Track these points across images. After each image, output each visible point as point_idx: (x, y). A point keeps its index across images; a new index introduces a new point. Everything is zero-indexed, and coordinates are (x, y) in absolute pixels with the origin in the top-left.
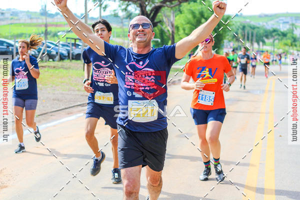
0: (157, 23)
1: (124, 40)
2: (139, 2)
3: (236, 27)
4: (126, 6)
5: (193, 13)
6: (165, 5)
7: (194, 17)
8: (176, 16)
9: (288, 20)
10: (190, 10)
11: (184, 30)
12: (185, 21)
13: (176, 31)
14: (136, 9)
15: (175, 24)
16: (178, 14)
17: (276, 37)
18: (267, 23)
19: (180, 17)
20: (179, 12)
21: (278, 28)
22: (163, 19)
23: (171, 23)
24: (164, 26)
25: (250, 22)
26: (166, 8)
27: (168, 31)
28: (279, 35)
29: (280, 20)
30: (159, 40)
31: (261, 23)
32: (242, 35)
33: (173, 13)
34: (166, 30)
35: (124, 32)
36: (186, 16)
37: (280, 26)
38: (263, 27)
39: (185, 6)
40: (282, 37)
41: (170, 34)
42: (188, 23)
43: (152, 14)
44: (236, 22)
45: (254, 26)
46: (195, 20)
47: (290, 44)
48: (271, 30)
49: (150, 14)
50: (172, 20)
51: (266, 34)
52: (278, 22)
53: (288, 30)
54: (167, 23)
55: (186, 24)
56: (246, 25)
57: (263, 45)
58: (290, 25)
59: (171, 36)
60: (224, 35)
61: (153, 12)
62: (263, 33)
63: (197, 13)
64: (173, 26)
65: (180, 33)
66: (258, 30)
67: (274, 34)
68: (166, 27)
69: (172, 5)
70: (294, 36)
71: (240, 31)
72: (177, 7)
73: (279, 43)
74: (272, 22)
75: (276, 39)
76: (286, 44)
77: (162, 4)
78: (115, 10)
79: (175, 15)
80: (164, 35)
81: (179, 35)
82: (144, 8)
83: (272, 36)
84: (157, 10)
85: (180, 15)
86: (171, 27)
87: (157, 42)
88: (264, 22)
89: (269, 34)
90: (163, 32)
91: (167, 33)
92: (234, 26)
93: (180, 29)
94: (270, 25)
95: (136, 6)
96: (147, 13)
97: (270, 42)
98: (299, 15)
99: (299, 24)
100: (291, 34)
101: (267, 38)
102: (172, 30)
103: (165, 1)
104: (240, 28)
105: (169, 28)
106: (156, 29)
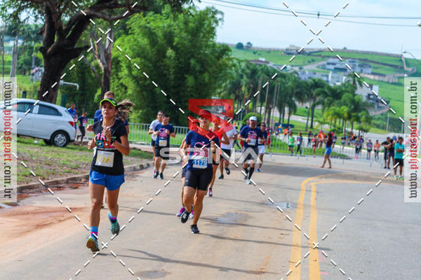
0: (80, 49)
2: (45, 4)
3: (237, 71)
4: (15, 9)
5: (150, 34)
6: (99, 14)
7: (153, 42)
10: (146, 27)
11: (130, 67)
12: (133, 50)
13: (113, 71)
14: (36, 17)
15: (114, 54)
16: (119, 36)
17: (318, 99)
18: (300, 69)
19: (123, 40)
20: (122, 31)
21: (325, 79)
22: (88, 42)
23: (105, 51)
24: (89, 58)
25: (268, 63)
26: (100, 20)
27: (97, 67)
28: (326, 95)
29: (328, 64)
30: (78, 87)
31: (289, 67)
34: (92, 64)
35: (4, 63)
36: (135, 40)
37: (327, 76)
38: (291, 74)
39: (137, 21)
40: (331, 99)
41: (101, 75)
42: (138, 55)
43: (70, 32)
44: (240, 62)
47: (346, 115)
49: (67, 30)
50: (107, 46)
51: (299, 90)
52: (323, 67)
53: (344, 85)
54: (97, 53)
56: (258, 68)
57: (290, 114)
58: (350, 75)
59: (103, 80)
60: (213, 86)
61: (73, 27)
62: (292, 89)
63: (160, 34)
64: (107, 58)
65: (121, 74)
66: (284, 80)
67: (314, 92)
68: (93, 59)
69: (113, 17)
70: (356, 98)
71: (245, 80)
73: (323, 110)
74: (313, 67)
75: (318, 104)
76: (338, 115)
77: (92, 13)
80: (87, 74)
83: (311, 97)
84: (81, 23)
85: (127, 38)
86: (105, 62)
87: (71, 88)
88: (296, 66)
89: (305, 91)
90: (86, 70)
91: (94, 72)
92: (233, 68)
93: (121, 66)
94: (307, 72)
95: (36, 12)
96: (60, 28)
97: (307, 108)
98: (369, 57)
99: (367, 75)
100: (351, 96)
101: (301, 100)
102: (106, 66)
103: (99, 5)
104: (247, 74)
105: (99, 62)
106: (72, 61)
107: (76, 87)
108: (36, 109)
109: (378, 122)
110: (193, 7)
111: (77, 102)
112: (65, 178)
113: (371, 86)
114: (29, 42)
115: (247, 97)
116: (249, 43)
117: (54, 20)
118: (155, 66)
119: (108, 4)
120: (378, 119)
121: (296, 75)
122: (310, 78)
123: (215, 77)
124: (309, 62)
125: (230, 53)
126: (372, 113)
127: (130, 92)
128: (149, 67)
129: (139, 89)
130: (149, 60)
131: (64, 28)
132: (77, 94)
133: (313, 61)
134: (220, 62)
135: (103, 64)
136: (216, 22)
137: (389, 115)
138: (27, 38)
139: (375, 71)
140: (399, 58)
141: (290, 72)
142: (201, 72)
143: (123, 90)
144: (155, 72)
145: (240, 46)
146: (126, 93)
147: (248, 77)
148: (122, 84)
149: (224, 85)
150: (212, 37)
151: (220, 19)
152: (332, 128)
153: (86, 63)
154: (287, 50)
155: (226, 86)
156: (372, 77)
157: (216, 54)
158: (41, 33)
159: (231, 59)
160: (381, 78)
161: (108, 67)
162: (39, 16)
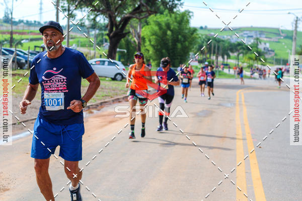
0: (126, 34)
1: (90, 50)
2: (108, 13)
3: (201, 40)
4: (94, 16)
5: (159, 24)
6: (134, 16)
7: (161, 28)
8: (142, 28)
9: (253, 34)
10: (157, 21)
11: (150, 41)
12: (151, 32)
13: (142, 43)
14: (104, 19)
15: (142, 35)
16: (144, 26)
17: (241, 51)
18: (231, 37)
19: (146, 28)
20: (145, 24)
22: (129, 30)
23: (138, 34)
24: (130, 37)
25: (214, 35)
26: (135, 19)
27: (135, 41)
28: (244, 49)
29: (245, 34)
30: (125, 51)
31: (225, 36)
32: (207, 48)
34: (132, 40)
36: (152, 28)
37: (244, 40)
38: (227, 40)
39: (152, 18)
40: (247, 50)
41: (136, 45)
42: (153, 35)
43: (121, 26)
44: (202, 35)
45: (219, 39)
46: (161, 32)
47: (254, 58)
48: (236, 43)
49: (119, 25)
50: (138, 31)
51: (231, 47)
52: (242, 36)
53: (253, 43)
54: (134, 34)
55: (151, 36)
56: (211, 38)
57: (227, 59)
58: (255, 39)
59: (137, 47)
60: (190, 47)
61: (122, 23)
62: (228, 47)
63: (163, 24)
64: (139, 36)
65: (146, 44)
66: (223, 43)
67: (239, 48)
68: (132, 38)
69: (141, 17)
70: (259, 50)
71: (205, 44)
72: (145, 19)
73: (243, 56)
75: (241, 53)
76: (250, 58)
77: (131, 15)
78: (82, 20)
79: (141, 26)
80: (130, 45)
81: (145, 46)
82: (113, 19)
83: (237, 50)
84: (126, 21)
85: (147, 27)
87: (123, 52)
88: (229, 35)
89: (234, 48)
90: (129, 43)
91: (133, 44)
92: (199, 39)
93: (146, 40)
94: (234, 39)
95: (104, 17)
96: (116, 24)
97: (235, 56)
98: (263, 30)
99: (263, 38)
100: (255, 48)
101: (232, 52)
102: (139, 41)
103: (134, 12)
104: (206, 41)
105: (135, 39)
106: (122, 39)
108: (106, 63)
109: (270, 61)
110: (179, 11)
111: (126, 58)
112: (122, 97)
113: (265, 44)
114: (102, 32)
115: (206, 51)
116: (206, 26)
118: (162, 40)
119: (138, 11)
120: (270, 59)
121: (229, 40)
122: (236, 41)
123: (191, 43)
125: (197, 31)
126: (267, 56)
127: (151, 52)
128: (159, 40)
129: (155, 51)
130: (159, 37)
131: (118, 24)
132: (125, 55)
134: (193, 36)
135: (137, 40)
136: (190, 17)
137: (275, 57)
138: (101, 29)
139: (267, 36)
140: (278, 29)
142: (184, 41)
143: (147, 52)
144: (162, 43)
145: (201, 28)
146: (148, 53)
148: (147, 50)
149: (195, 47)
150: (188, 24)
151: (192, 16)
152: (248, 65)
153: (129, 40)
154: (224, 28)
156: (265, 39)
157: (191, 32)
158: (107, 27)
159: (198, 34)
160: (270, 40)
162: (106, 18)
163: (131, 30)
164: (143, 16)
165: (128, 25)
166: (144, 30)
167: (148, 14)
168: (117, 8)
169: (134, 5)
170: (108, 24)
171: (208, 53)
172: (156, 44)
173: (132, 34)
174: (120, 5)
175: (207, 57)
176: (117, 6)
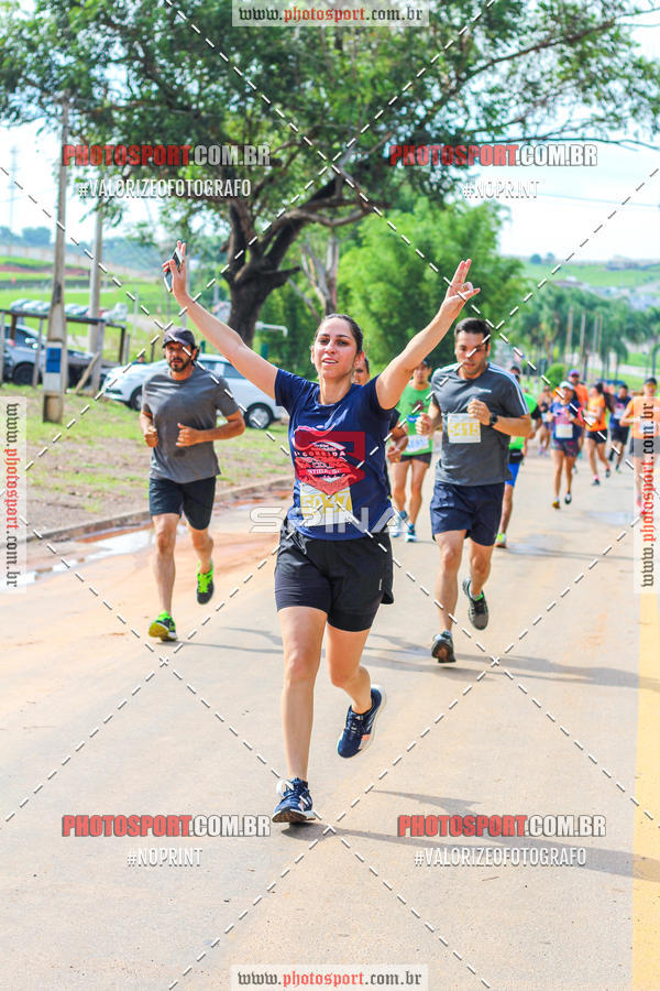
0: (287, 273)
2: (228, 203)
4: (184, 213)
5: (398, 246)
6: (314, 217)
7: (402, 258)
8: (341, 255)
10: (390, 235)
11: (366, 300)
12: (371, 271)
13: (340, 305)
14: (216, 224)
15: (340, 279)
16: (348, 249)
18: (632, 291)
19: (355, 257)
20: (351, 242)
22: (299, 261)
23: (327, 275)
24: (301, 286)
25: (579, 283)
26: (317, 225)
27: (315, 300)
30: (285, 330)
31: (613, 290)
32: (553, 326)
33: (334, 245)
34: (307, 296)
36: (374, 255)
38: (619, 301)
39: (376, 225)
41: (320, 312)
42: (380, 279)
43: (270, 246)
45: (591, 295)
46: (404, 268)
48: (648, 312)
49: (266, 243)
50: (328, 266)
51: (631, 325)
54: (313, 278)
55: (374, 282)
56: (566, 293)
57: (618, 363)
61: (275, 238)
62: (621, 325)
64: (330, 284)
65: (352, 310)
66: (607, 311)
67: (657, 328)
68: (308, 287)
69: (338, 220)
71: (546, 313)
72: (350, 226)
74: (650, 288)
77: (304, 215)
78: (143, 225)
79: (338, 251)
80: (299, 311)
82: (245, 225)
83: (651, 336)
84: (287, 231)
85: (360, 252)
86: (326, 291)
87: (274, 335)
88: (625, 287)
89: (640, 326)
90: (298, 305)
91: (310, 308)
93: (351, 297)
94: (643, 298)
95: (217, 216)
97: (644, 353)
101: (635, 339)
102: (328, 298)
103: (316, 203)
104: (548, 303)
105: (317, 291)
106: (275, 292)
107: (281, 332)
108: (220, 369)
110: (463, 203)
111: (285, 355)
112: (266, 482)
114: (209, 264)
115: (549, 337)
116: (550, 255)
117: (244, 228)
118: (405, 295)
119: (327, 200)
121: (625, 302)
122: (647, 306)
123: (499, 311)
124: (646, 281)
125: (521, 271)
128: (396, 297)
129: (381, 332)
130: (396, 286)
131: (260, 240)
132: (284, 343)
133: (651, 279)
134: (508, 285)
135: (324, 294)
136: (499, 223)
138: (206, 256)
141: (616, 297)
144: (406, 305)
145: (536, 260)
147: (551, 308)
149: (513, 321)
150: (494, 247)
151: (507, 219)
153: (298, 293)
154: (610, 263)
155: (517, 323)
157: (501, 274)
158: (225, 250)
159: (524, 281)
161: (331, 299)
162: (221, 222)
163: (305, 262)
164: (346, 218)
165: (294, 245)
166: (348, 265)
167: (360, 212)
168: (260, 188)
169: (317, 180)
170: (229, 238)
171: (554, 342)
172: (385, 310)
173: (306, 275)
174: (271, 179)
175: (551, 357)
176: (258, 183)
